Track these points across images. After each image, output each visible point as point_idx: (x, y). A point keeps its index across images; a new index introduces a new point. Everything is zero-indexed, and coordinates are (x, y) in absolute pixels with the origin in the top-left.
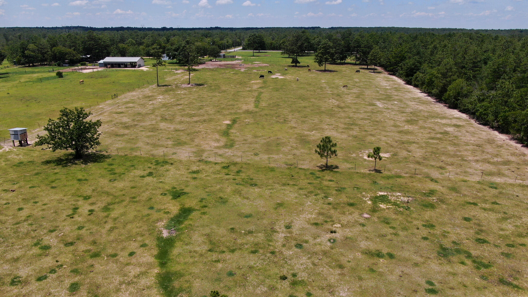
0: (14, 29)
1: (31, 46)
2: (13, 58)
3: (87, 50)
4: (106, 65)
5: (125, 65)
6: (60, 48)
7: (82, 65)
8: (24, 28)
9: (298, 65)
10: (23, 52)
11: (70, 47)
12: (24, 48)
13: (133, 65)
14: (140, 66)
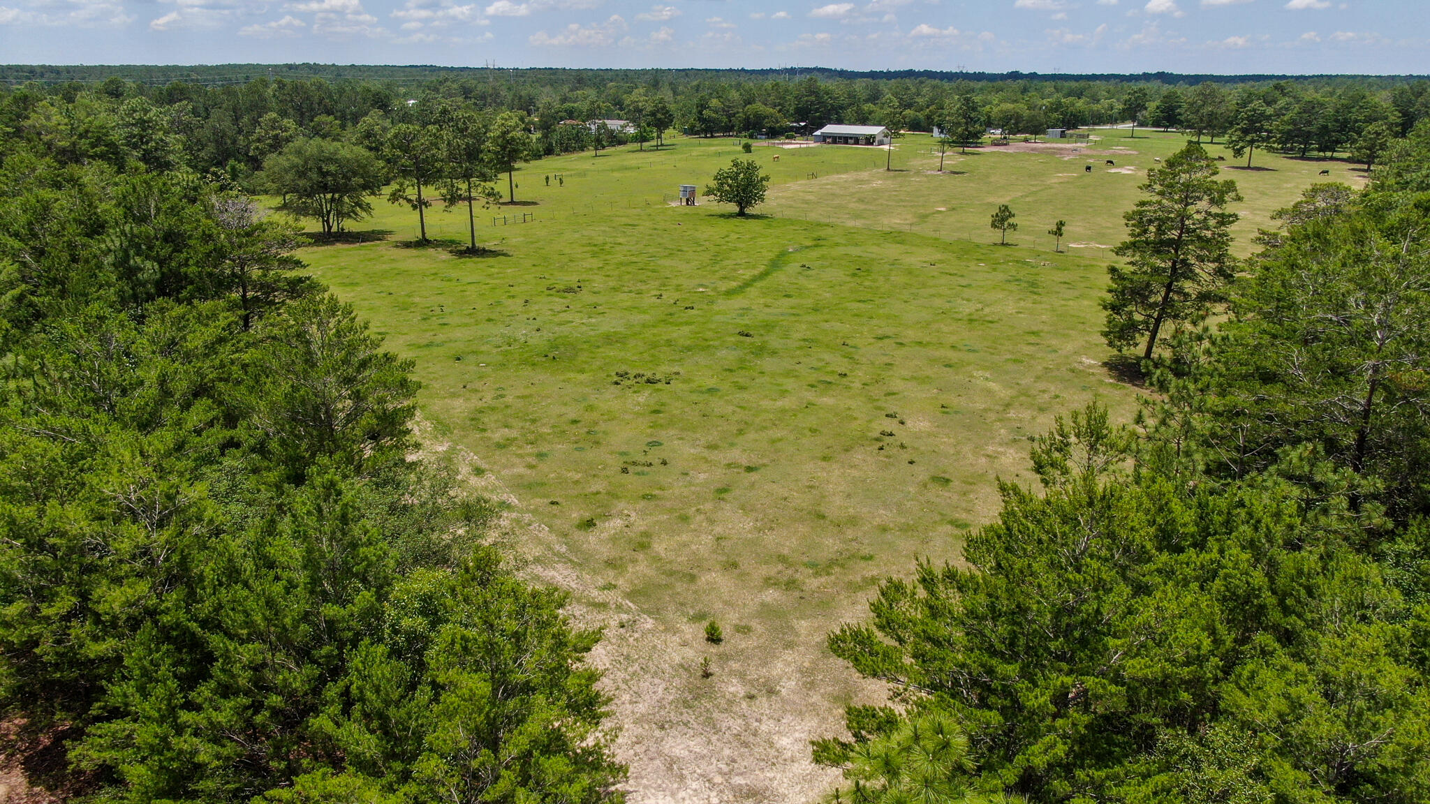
0: (686, 72)
1: (714, 102)
2: (683, 124)
3: (802, 113)
4: (824, 138)
5: (856, 140)
6: (758, 107)
7: (787, 138)
8: (706, 70)
10: (700, 112)
11: (775, 106)
12: (702, 106)
13: (869, 140)
14: (881, 143)
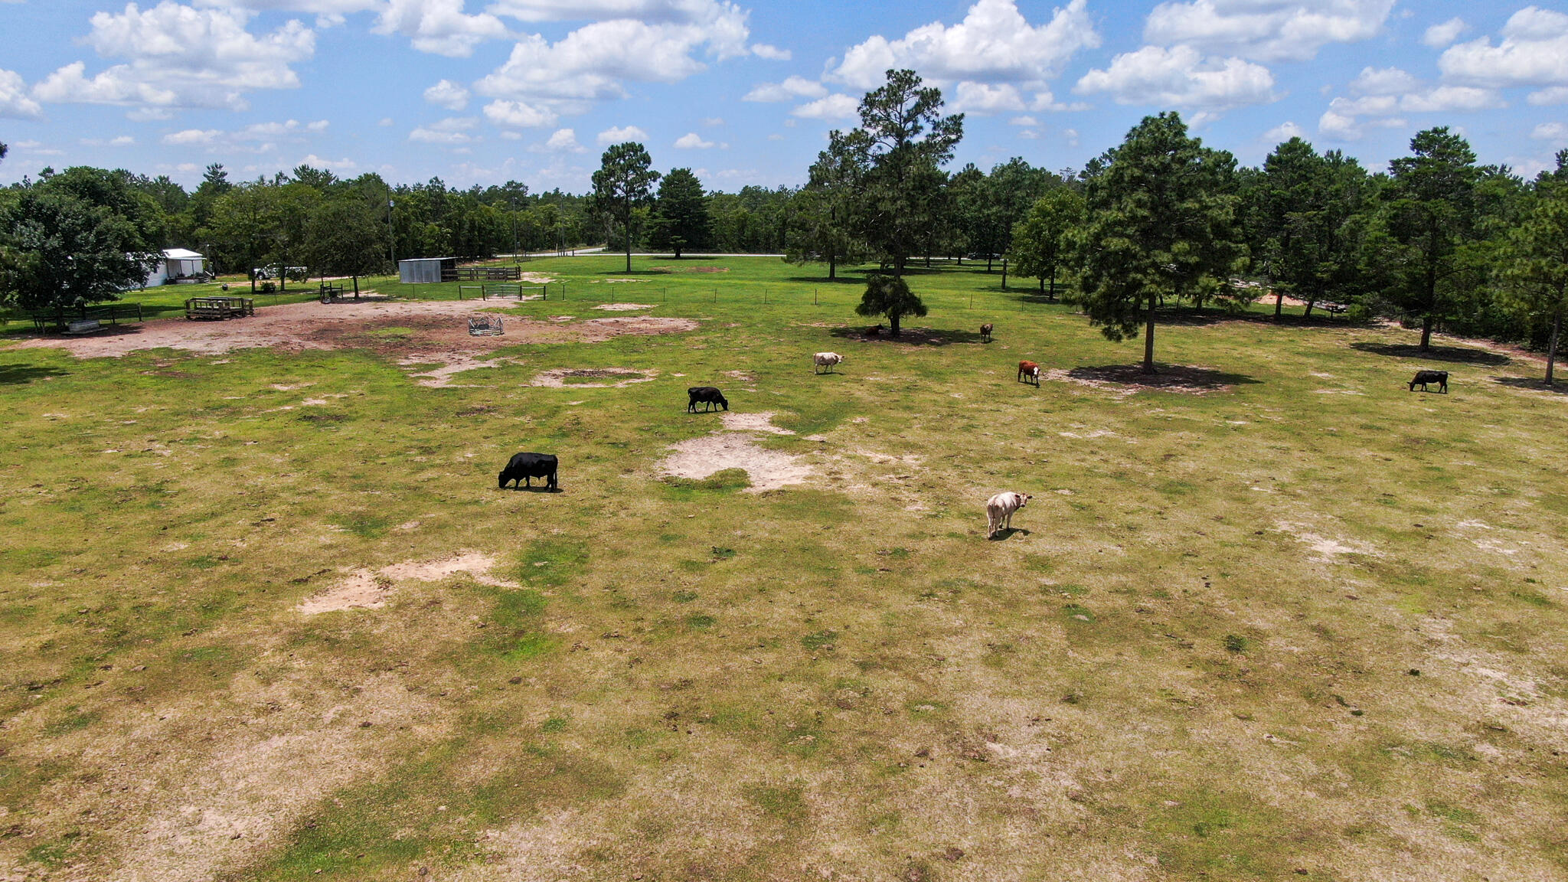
9: (909, 322)
